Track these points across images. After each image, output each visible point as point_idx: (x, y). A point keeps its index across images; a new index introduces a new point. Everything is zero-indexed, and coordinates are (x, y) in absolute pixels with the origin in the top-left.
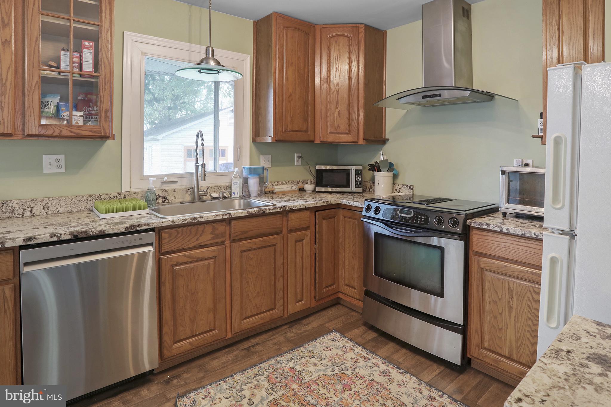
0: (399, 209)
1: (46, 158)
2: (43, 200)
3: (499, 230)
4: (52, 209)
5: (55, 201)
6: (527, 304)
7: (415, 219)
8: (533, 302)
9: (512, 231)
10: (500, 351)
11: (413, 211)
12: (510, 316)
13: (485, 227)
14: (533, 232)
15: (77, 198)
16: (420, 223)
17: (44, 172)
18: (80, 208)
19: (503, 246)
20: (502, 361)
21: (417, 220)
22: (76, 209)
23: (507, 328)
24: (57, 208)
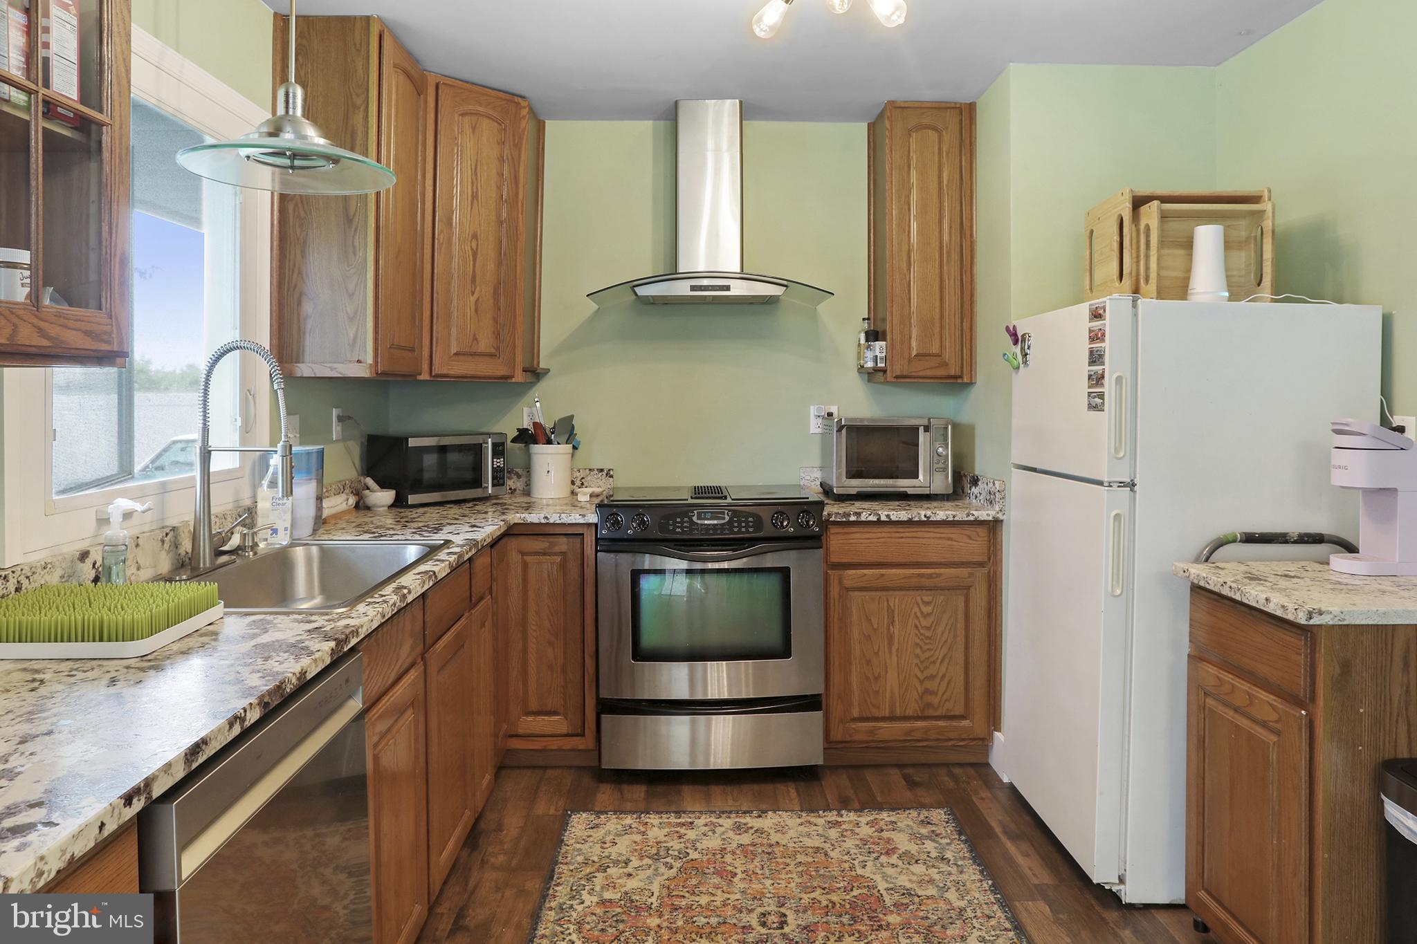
0: (695, 512)
3: (875, 519)
6: (913, 625)
7: (736, 524)
8: (921, 619)
9: (893, 518)
10: (877, 714)
11: (726, 512)
12: (890, 652)
13: (853, 518)
14: (923, 513)
16: (747, 532)
19: (878, 544)
20: (881, 728)
21: (740, 527)
23: (887, 672)
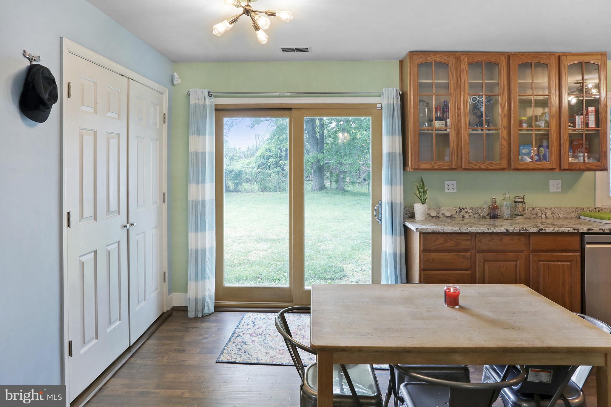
1: (551, 182)
2: (551, 209)
4: (556, 215)
5: (558, 210)
15: (570, 209)
17: (550, 191)
18: (571, 216)
22: (569, 216)
24: (559, 215)
